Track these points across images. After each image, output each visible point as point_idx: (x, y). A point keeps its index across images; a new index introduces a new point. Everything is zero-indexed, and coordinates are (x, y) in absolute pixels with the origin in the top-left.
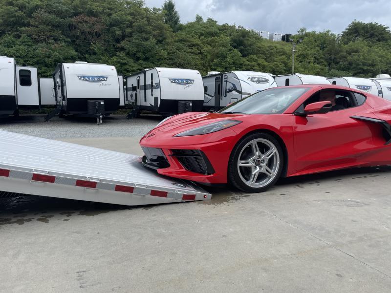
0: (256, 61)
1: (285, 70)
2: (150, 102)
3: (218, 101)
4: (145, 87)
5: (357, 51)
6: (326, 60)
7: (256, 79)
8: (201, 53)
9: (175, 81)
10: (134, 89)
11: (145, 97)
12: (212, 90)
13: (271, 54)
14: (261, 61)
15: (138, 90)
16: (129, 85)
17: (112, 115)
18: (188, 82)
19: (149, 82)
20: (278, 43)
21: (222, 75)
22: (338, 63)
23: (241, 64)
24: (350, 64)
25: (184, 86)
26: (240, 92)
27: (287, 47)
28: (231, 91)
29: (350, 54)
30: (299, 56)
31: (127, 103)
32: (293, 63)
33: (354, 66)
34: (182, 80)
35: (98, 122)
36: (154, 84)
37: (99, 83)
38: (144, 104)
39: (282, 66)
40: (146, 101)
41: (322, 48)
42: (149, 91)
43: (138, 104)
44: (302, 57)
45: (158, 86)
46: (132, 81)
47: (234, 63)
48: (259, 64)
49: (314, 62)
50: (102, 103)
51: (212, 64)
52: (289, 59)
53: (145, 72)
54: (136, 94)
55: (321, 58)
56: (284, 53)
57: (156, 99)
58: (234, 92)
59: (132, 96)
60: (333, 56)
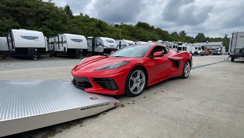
0: (106, 34)
1: (118, 38)
2: (62, 49)
3: (93, 49)
4: (59, 43)
5: (141, 32)
6: (131, 35)
7: (109, 41)
8: (83, 29)
9: (73, 40)
10: (53, 43)
11: (59, 47)
12: (91, 45)
13: (112, 31)
14: (108, 34)
15: (55, 44)
16: (50, 41)
17: (41, 56)
18: (80, 41)
19: (60, 40)
20: (113, 27)
21: (95, 39)
22: (135, 36)
23: (101, 35)
24: (139, 37)
25: (78, 43)
26: (103, 46)
27: (117, 29)
28: (99, 45)
29: (138, 33)
30: (122, 33)
31: (49, 50)
32: (120, 35)
33: (140, 37)
34: (77, 40)
35: (34, 59)
36: (63, 41)
37: (34, 40)
38: (58, 50)
39: (116, 36)
40: (59, 49)
41: (129, 30)
42: (61, 45)
43: (55, 50)
44: (123, 33)
45: (65, 42)
46: (51, 40)
47: (98, 34)
48: (107, 35)
49: (127, 36)
50: (36, 50)
51: (88, 34)
52: (118, 34)
53: (58, 36)
54: (54, 46)
55: (129, 34)
56: (117, 32)
57: (65, 48)
58: (100, 46)
59: (51, 46)
60: (133, 34)
